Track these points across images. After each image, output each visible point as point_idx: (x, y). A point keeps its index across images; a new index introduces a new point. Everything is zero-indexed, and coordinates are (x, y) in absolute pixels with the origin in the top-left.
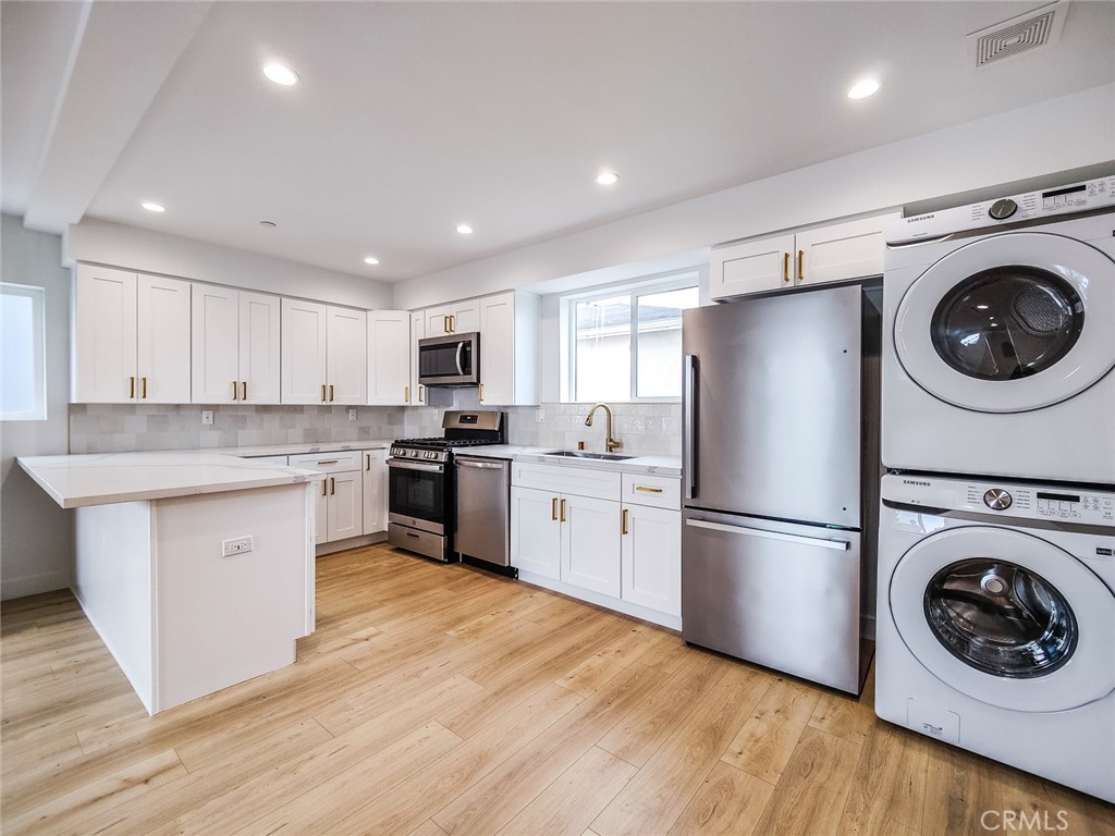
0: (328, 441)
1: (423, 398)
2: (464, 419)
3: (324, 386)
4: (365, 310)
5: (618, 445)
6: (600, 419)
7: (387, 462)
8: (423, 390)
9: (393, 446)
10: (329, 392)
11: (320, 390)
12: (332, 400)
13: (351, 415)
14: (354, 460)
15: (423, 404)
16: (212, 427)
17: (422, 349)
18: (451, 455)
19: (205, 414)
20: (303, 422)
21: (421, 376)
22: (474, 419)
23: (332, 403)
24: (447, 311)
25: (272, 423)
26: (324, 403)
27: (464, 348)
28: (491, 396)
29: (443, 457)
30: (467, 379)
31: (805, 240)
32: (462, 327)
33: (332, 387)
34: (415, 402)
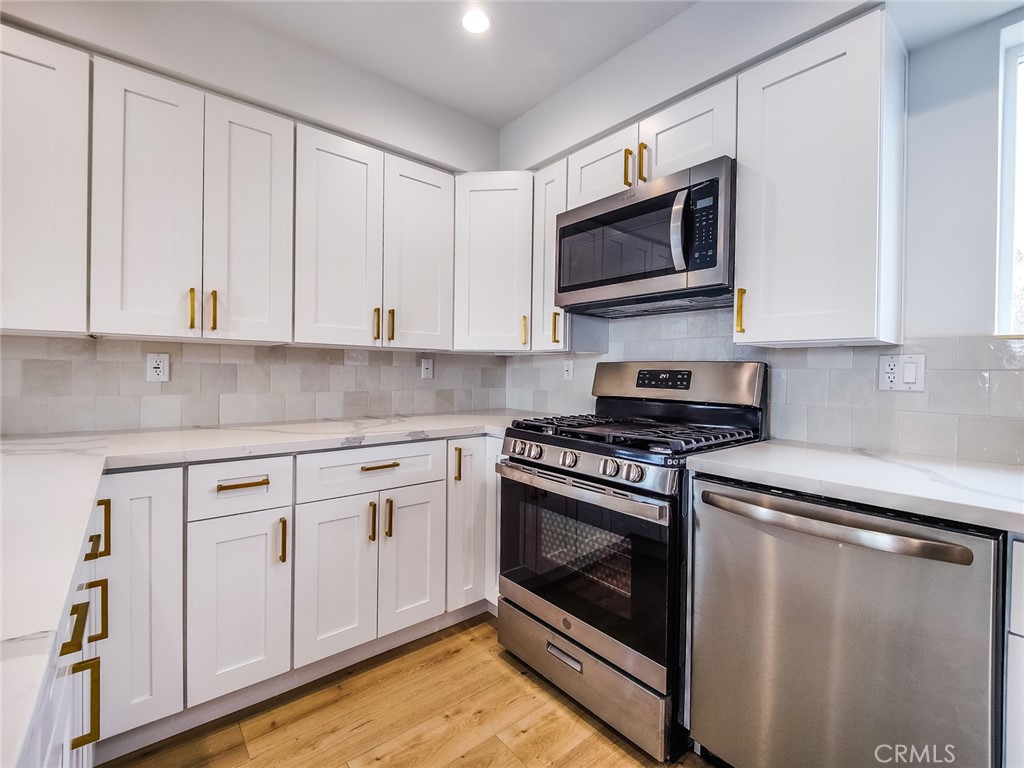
0: (386, 416)
1: (560, 336)
3: (377, 310)
4: (452, 172)
7: (498, 468)
8: (561, 320)
9: (509, 433)
10: (386, 320)
11: (370, 317)
12: (392, 338)
13: (424, 371)
14: (430, 460)
15: (560, 347)
16: (164, 388)
17: (564, 233)
19: (151, 360)
20: (343, 379)
21: (562, 291)
22: (681, 378)
23: (394, 344)
25: (286, 380)
26: (378, 343)
33: (392, 312)
34: (543, 342)
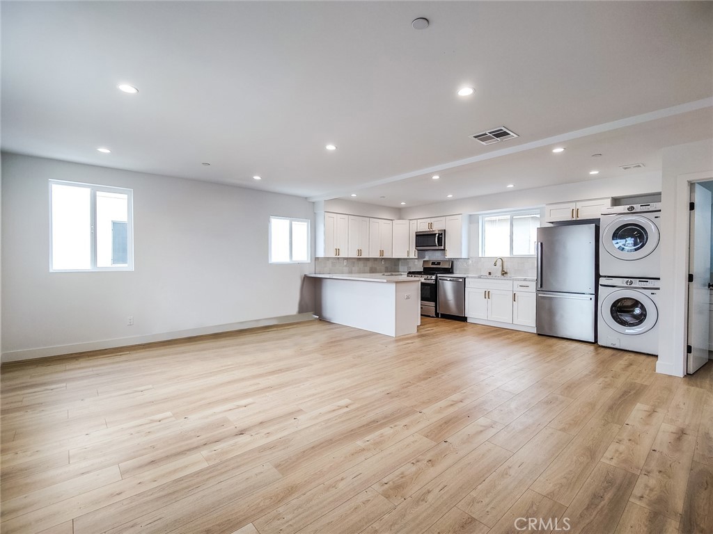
1: (416, 255)
2: (433, 263)
3: (380, 251)
4: (392, 220)
5: (506, 273)
6: (499, 263)
8: (416, 252)
10: (382, 253)
12: (383, 256)
15: (415, 257)
17: (417, 236)
18: (437, 277)
21: (416, 246)
22: (439, 264)
24: (429, 221)
27: (438, 236)
28: (449, 255)
29: (434, 277)
30: (440, 248)
31: (579, 205)
32: (436, 228)
34: (412, 256)
